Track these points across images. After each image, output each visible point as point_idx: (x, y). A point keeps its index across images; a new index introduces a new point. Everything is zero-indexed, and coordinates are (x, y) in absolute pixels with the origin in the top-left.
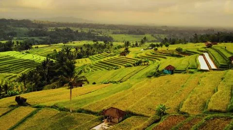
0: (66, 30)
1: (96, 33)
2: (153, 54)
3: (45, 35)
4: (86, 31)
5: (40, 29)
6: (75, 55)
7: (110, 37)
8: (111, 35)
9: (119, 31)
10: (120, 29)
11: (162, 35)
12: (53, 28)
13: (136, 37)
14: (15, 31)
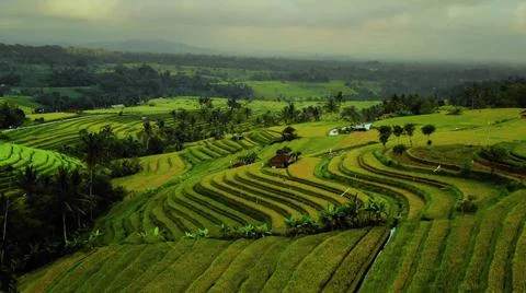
0: (142, 70)
1: (213, 78)
2: (389, 164)
3: (89, 83)
4: (189, 72)
5: (78, 68)
6: (145, 142)
7: (246, 87)
8: (249, 83)
9: (268, 72)
10: (271, 68)
11: (369, 82)
12: (114, 65)
13: (308, 88)
14: (17, 73)
